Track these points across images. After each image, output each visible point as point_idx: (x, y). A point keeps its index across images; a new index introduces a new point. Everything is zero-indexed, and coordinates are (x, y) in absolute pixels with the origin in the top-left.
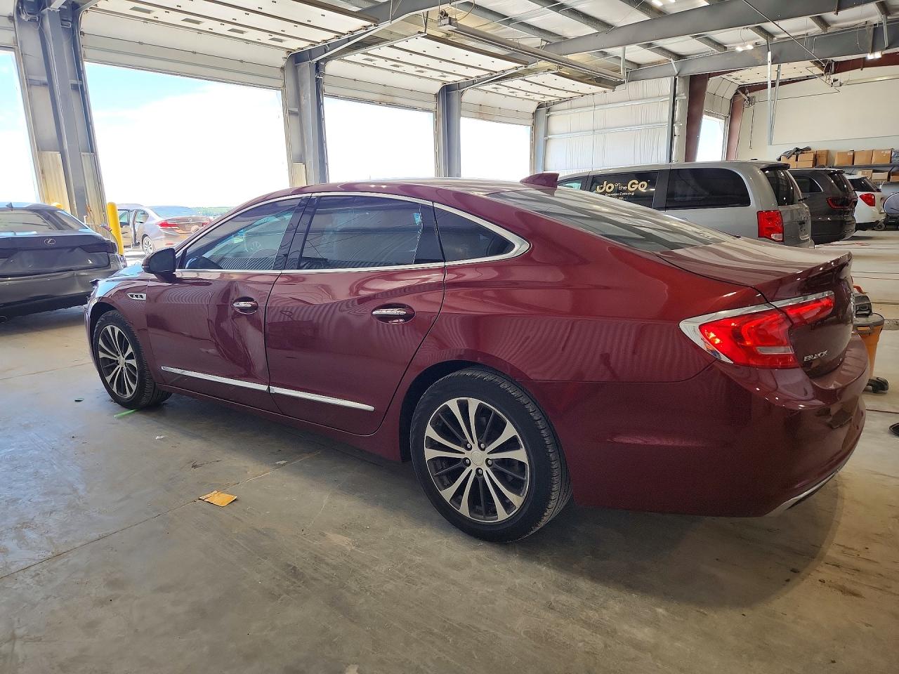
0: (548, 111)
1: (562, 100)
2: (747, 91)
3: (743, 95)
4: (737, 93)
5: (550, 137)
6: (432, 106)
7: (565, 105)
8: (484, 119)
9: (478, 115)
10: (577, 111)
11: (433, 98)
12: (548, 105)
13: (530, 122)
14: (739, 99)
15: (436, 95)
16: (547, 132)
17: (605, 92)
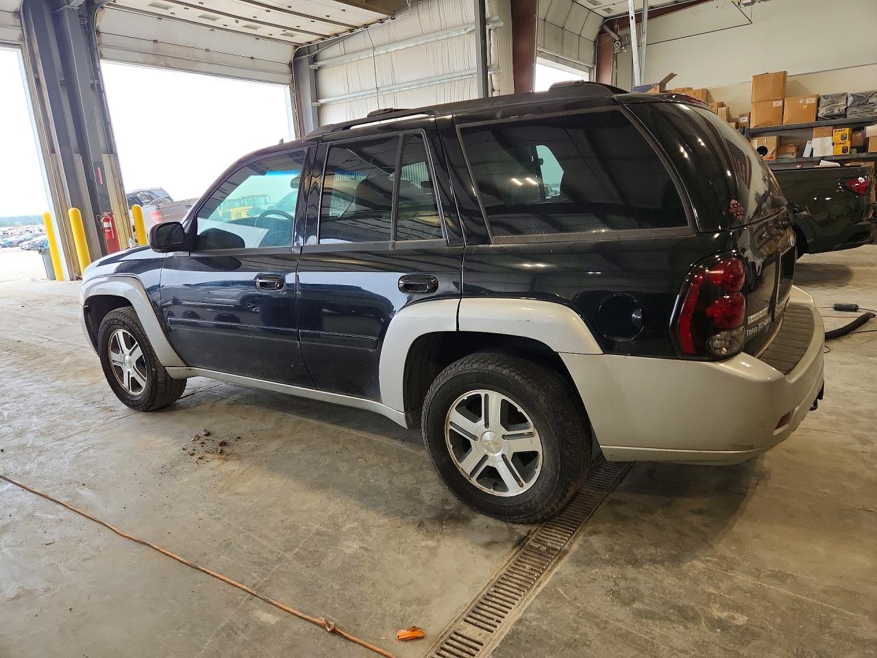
0: (315, 59)
1: (328, 40)
2: (616, 26)
3: (613, 34)
4: (602, 32)
5: (322, 101)
6: (15, 34)
7: (335, 50)
8: (168, 66)
9: (152, 59)
10: (355, 57)
11: (10, 19)
12: (312, 50)
13: (288, 78)
14: (606, 40)
15: (16, 13)
16: (317, 95)
17: (381, 21)
